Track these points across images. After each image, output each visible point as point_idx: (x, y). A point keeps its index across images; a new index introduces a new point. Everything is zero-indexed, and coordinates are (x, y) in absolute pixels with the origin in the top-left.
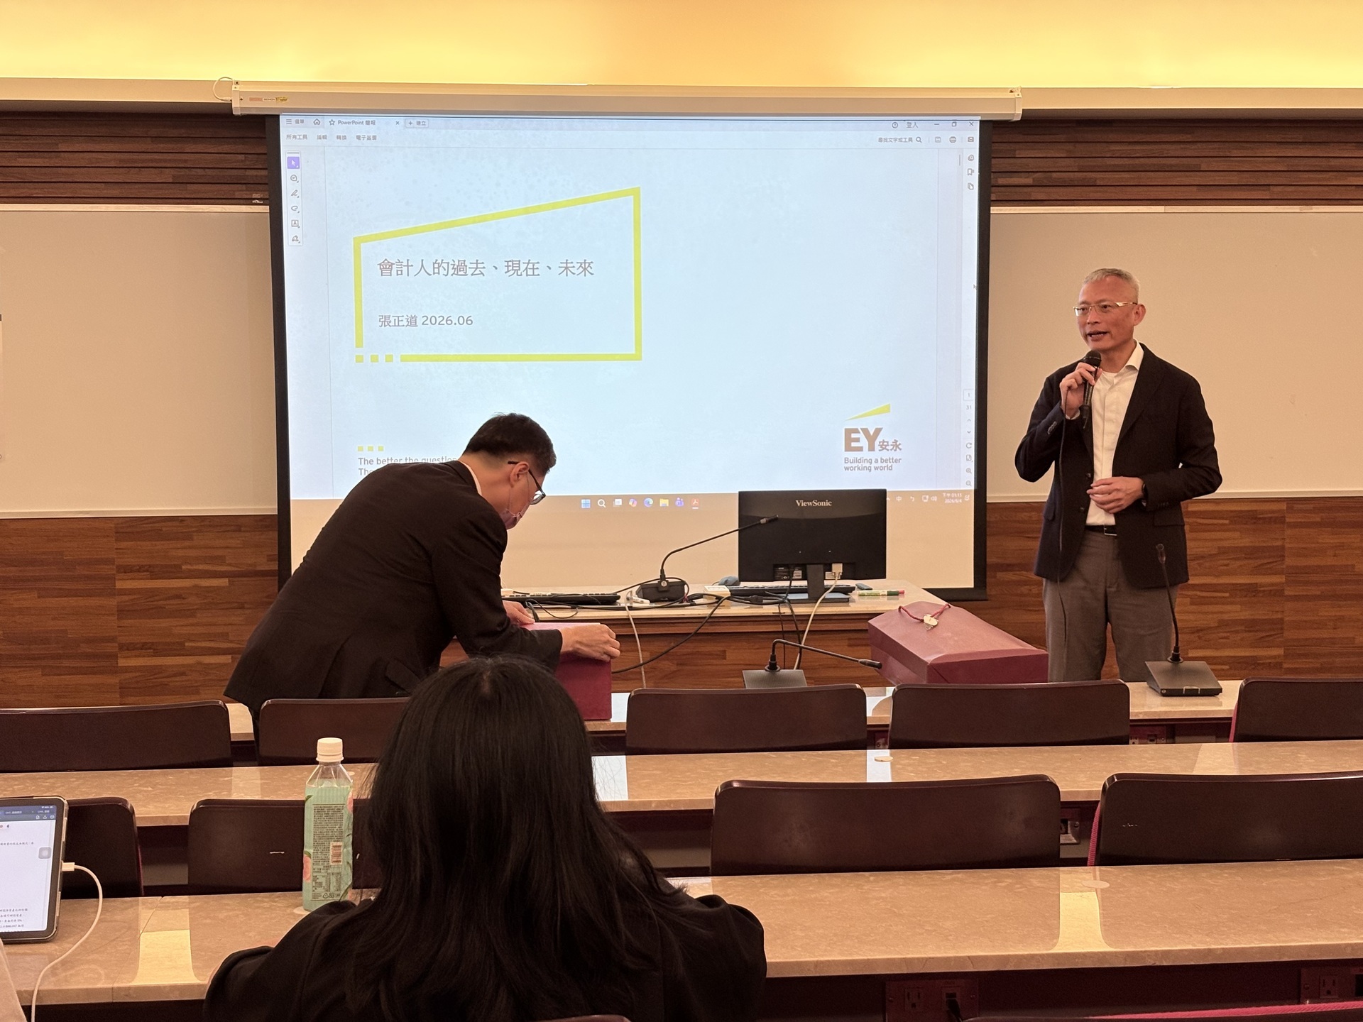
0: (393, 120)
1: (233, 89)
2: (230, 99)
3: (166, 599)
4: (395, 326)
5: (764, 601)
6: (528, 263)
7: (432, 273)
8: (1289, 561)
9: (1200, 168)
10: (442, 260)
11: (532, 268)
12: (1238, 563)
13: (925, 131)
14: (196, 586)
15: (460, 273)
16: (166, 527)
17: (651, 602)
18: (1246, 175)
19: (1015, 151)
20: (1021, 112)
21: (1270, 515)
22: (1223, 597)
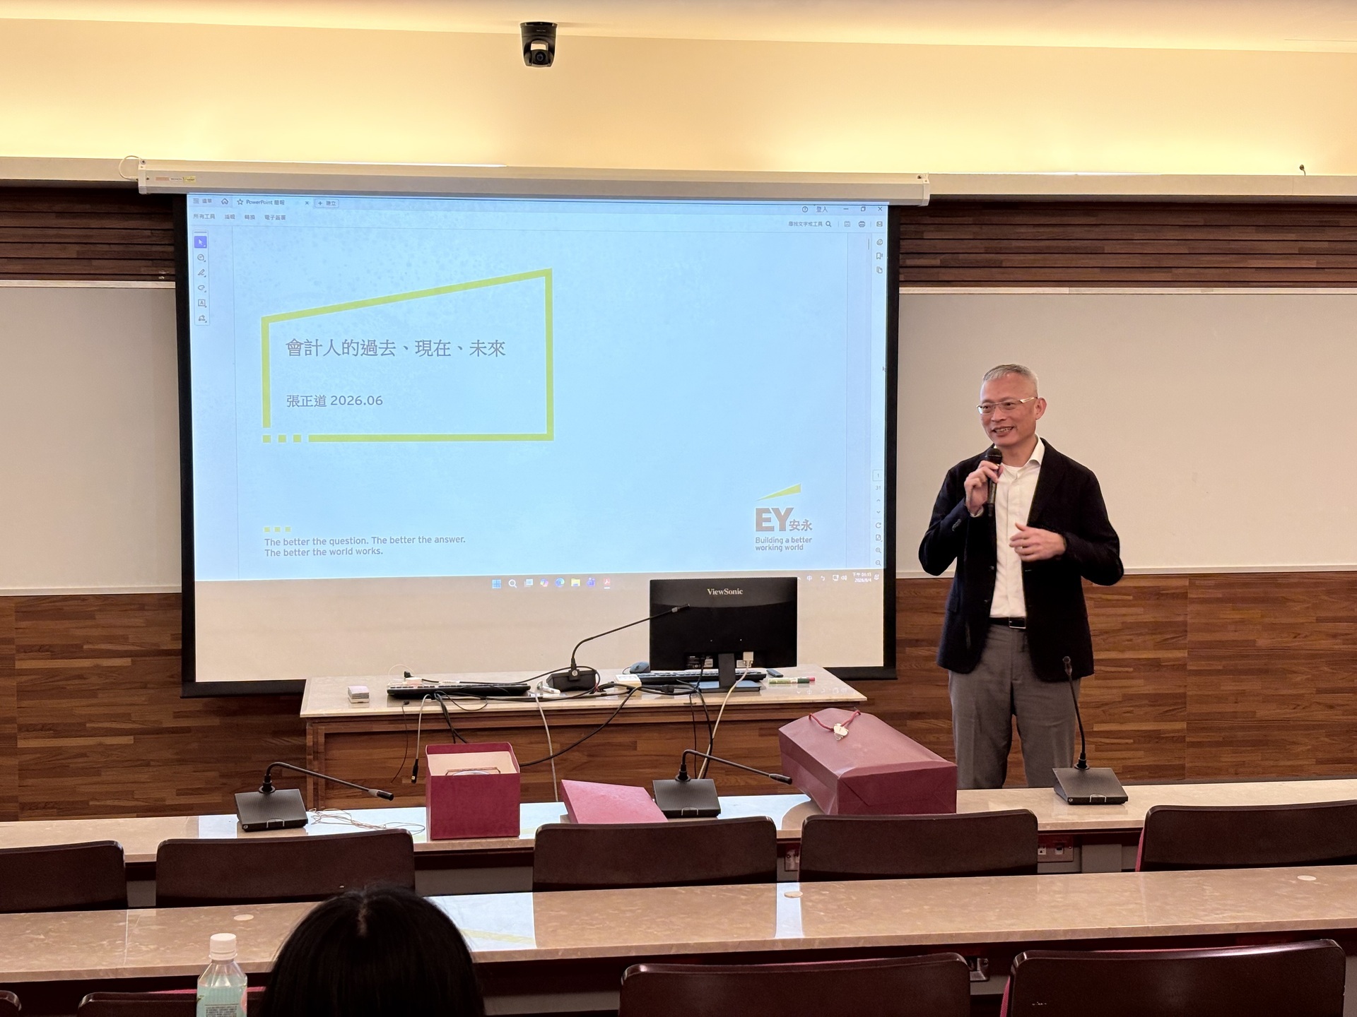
0: (302, 200)
1: (140, 168)
2: (136, 178)
3: (67, 679)
4: (303, 406)
5: (675, 692)
6: (439, 344)
7: (340, 352)
8: (1192, 637)
9: (1104, 250)
10: (352, 340)
11: (443, 348)
12: (1142, 638)
13: (834, 215)
14: (97, 666)
15: (369, 353)
16: (66, 606)
17: (561, 691)
18: (1148, 257)
19: (923, 232)
20: (928, 198)
21: (1173, 591)
22: (1127, 672)
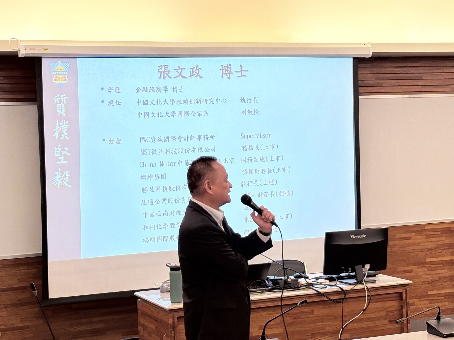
1: (20, 44)
2: (18, 49)
9: (423, 78)
12: (446, 251)
18: (440, 80)
20: (372, 54)
22: (440, 267)
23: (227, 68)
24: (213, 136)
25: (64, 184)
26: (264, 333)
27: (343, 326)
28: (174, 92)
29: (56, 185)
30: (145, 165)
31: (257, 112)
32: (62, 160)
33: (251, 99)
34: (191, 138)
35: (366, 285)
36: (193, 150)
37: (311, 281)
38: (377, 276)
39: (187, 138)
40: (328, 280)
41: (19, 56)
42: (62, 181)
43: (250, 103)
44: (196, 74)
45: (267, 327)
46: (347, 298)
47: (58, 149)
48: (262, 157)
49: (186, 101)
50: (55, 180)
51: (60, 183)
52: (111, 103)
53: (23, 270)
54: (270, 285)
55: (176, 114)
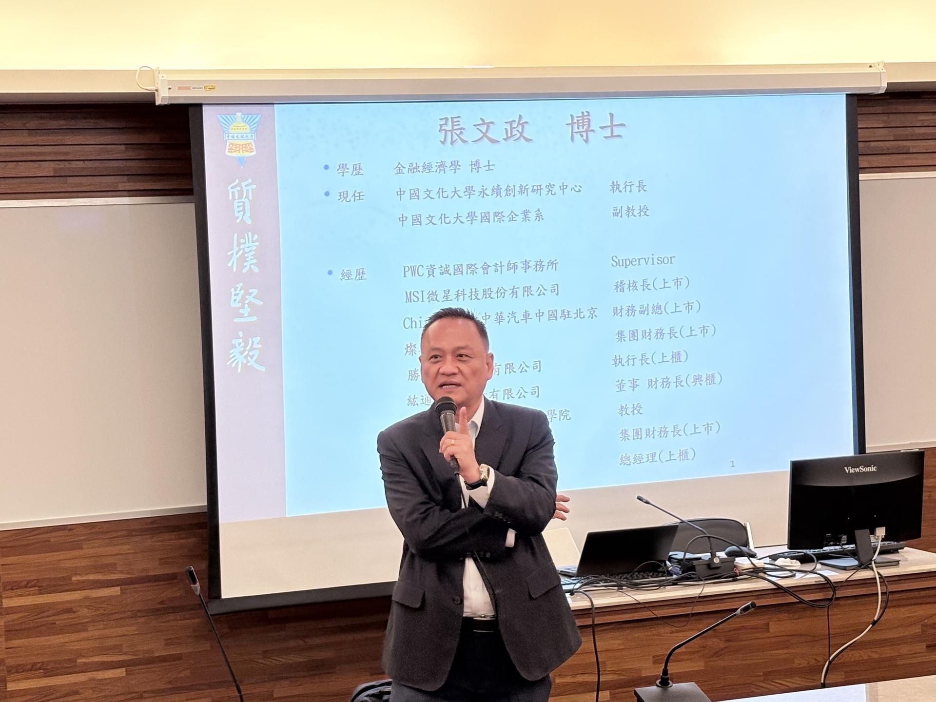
1: (161, 78)
2: (155, 88)
3: (56, 614)
14: (86, 598)
16: (55, 536)
20: (886, 86)
23: (583, 120)
24: (555, 262)
25: (249, 364)
26: (665, 672)
27: (829, 657)
28: (472, 171)
29: (233, 366)
30: (414, 323)
31: (646, 212)
32: (246, 315)
33: (633, 185)
34: (508, 266)
35: (879, 571)
36: (513, 292)
37: (761, 563)
38: (901, 552)
39: (501, 266)
40: (797, 560)
41: (157, 103)
42: (246, 357)
43: (630, 192)
44: (519, 135)
45: (671, 657)
46: (837, 599)
47: (238, 292)
48: (656, 305)
49: (497, 191)
50: (231, 356)
51: (242, 362)
52: (343, 196)
53: (170, 541)
54: (676, 572)
55: (476, 217)
